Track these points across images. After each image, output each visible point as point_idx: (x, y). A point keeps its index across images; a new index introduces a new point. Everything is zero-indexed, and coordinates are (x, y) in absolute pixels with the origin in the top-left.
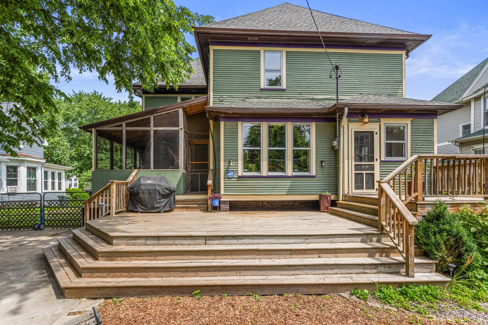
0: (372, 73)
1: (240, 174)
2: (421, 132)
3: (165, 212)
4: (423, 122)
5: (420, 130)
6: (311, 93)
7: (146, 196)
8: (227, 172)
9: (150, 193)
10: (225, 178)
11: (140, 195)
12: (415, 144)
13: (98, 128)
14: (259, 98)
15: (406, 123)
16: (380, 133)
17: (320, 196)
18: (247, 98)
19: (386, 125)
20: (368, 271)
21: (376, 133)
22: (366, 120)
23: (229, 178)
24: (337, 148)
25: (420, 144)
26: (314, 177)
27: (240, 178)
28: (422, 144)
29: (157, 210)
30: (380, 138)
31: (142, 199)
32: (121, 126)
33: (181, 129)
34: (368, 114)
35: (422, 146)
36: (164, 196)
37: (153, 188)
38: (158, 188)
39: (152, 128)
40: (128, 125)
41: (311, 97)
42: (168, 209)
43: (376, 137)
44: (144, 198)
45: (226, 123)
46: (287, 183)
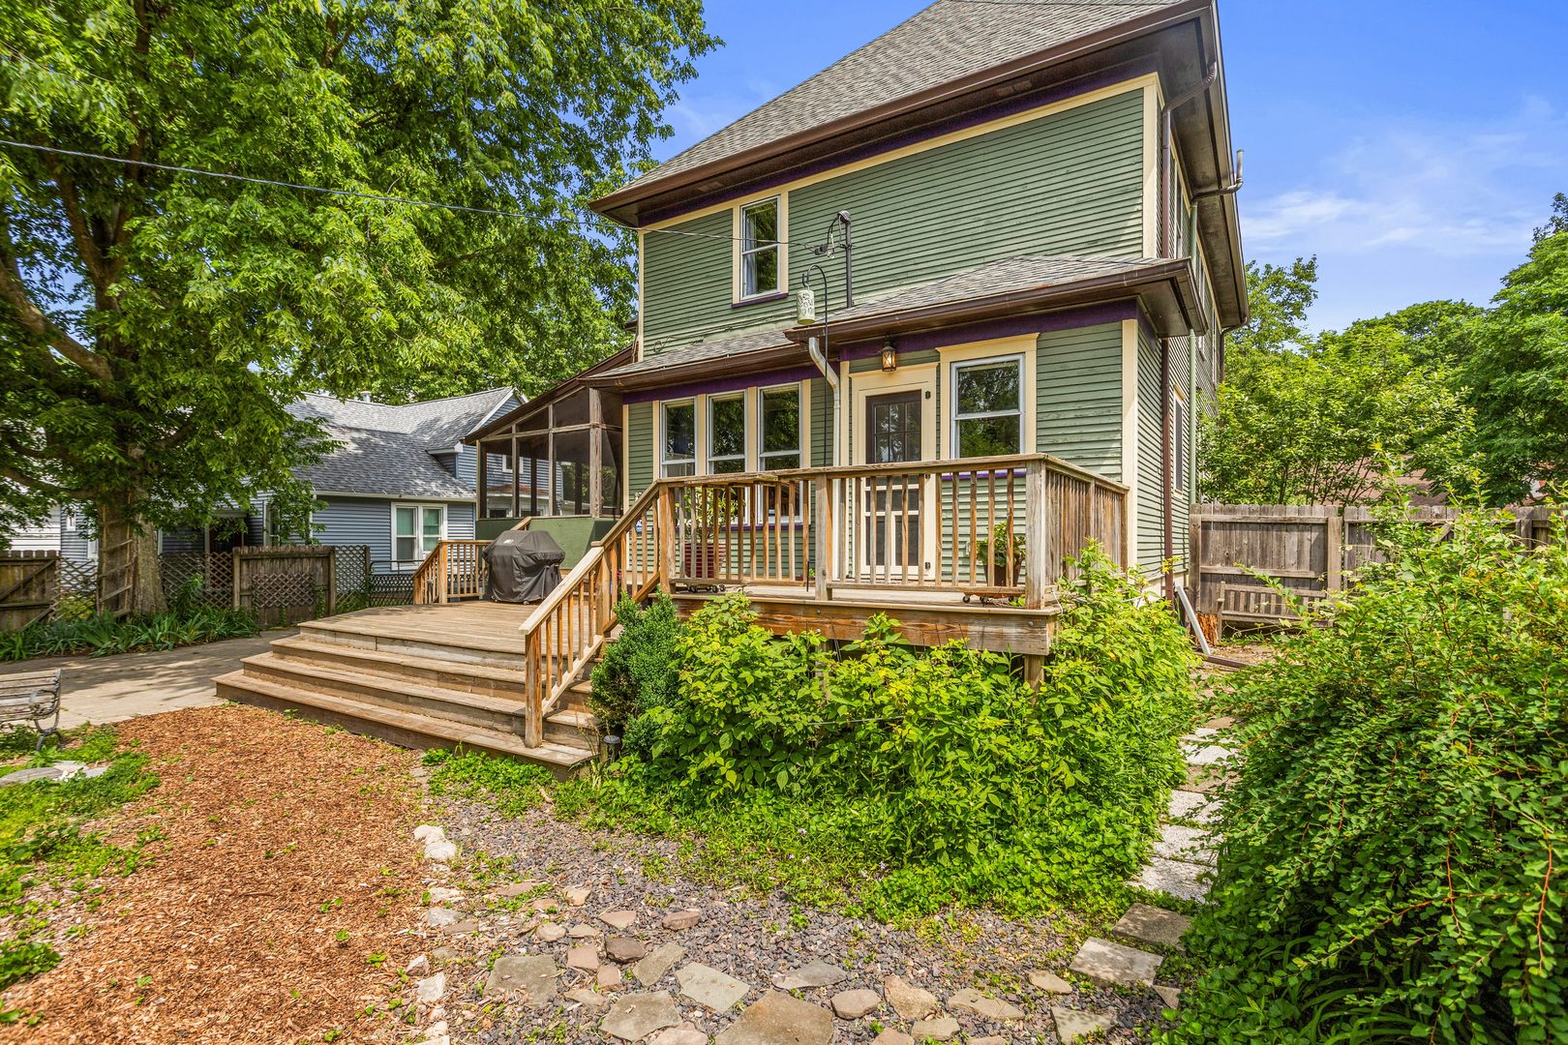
0: (1029, 186)
2: (1075, 373)
3: (531, 603)
4: (1082, 339)
5: (1072, 365)
12: (1053, 416)
14: (730, 329)
15: (1023, 352)
16: (938, 394)
18: (706, 335)
19: (955, 366)
20: (499, 726)
21: (928, 395)
22: (889, 361)
25: (1072, 414)
28: (1078, 413)
29: (517, 599)
30: (938, 408)
32: (509, 431)
33: (594, 426)
34: (892, 342)
35: (1078, 422)
36: (529, 571)
38: (516, 554)
39: (551, 431)
40: (521, 427)
42: (537, 597)
43: (928, 408)
45: (633, 406)
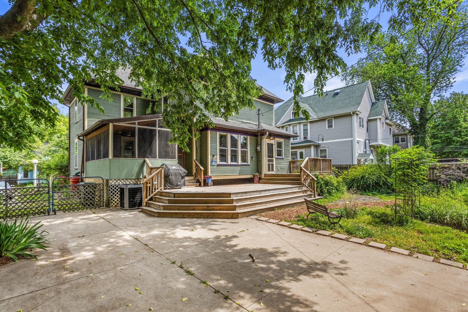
1: (218, 163)
2: (286, 145)
6: (241, 119)
7: (173, 177)
8: (212, 162)
9: (176, 175)
10: (211, 165)
11: (170, 177)
13: (115, 124)
15: (282, 141)
16: (275, 145)
17: (254, 176)
19: (276, 141)
22: (271, 138)
23: (213, 165)
24: (260, 150)
26: (249, 165)
27: (219, 165)
29: (179, 187)
30: (275, 147)
31: (171, 179)
32: (134, 123)
34: (273, 135)
35: (287, 152)
37: (177, 172)
39: (158, 129)
40: (139, 124)
41: (241, 120)
42: (183, 186)
44: (172, 178)
45: (211, 132)
46: (239, 168)
